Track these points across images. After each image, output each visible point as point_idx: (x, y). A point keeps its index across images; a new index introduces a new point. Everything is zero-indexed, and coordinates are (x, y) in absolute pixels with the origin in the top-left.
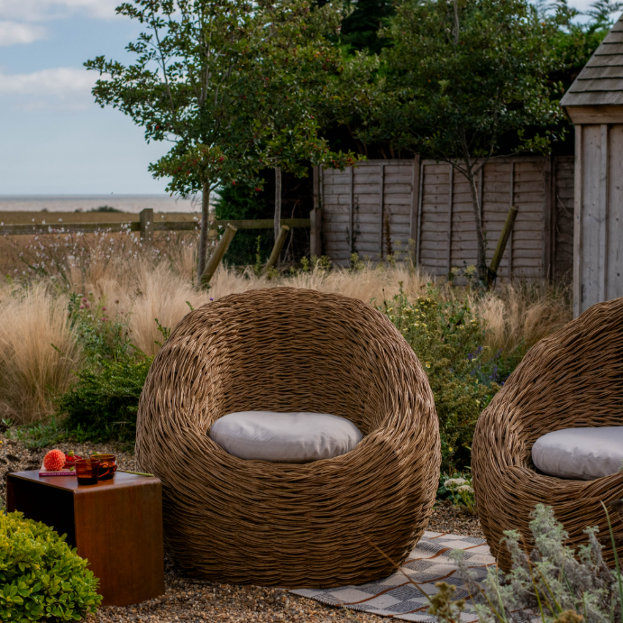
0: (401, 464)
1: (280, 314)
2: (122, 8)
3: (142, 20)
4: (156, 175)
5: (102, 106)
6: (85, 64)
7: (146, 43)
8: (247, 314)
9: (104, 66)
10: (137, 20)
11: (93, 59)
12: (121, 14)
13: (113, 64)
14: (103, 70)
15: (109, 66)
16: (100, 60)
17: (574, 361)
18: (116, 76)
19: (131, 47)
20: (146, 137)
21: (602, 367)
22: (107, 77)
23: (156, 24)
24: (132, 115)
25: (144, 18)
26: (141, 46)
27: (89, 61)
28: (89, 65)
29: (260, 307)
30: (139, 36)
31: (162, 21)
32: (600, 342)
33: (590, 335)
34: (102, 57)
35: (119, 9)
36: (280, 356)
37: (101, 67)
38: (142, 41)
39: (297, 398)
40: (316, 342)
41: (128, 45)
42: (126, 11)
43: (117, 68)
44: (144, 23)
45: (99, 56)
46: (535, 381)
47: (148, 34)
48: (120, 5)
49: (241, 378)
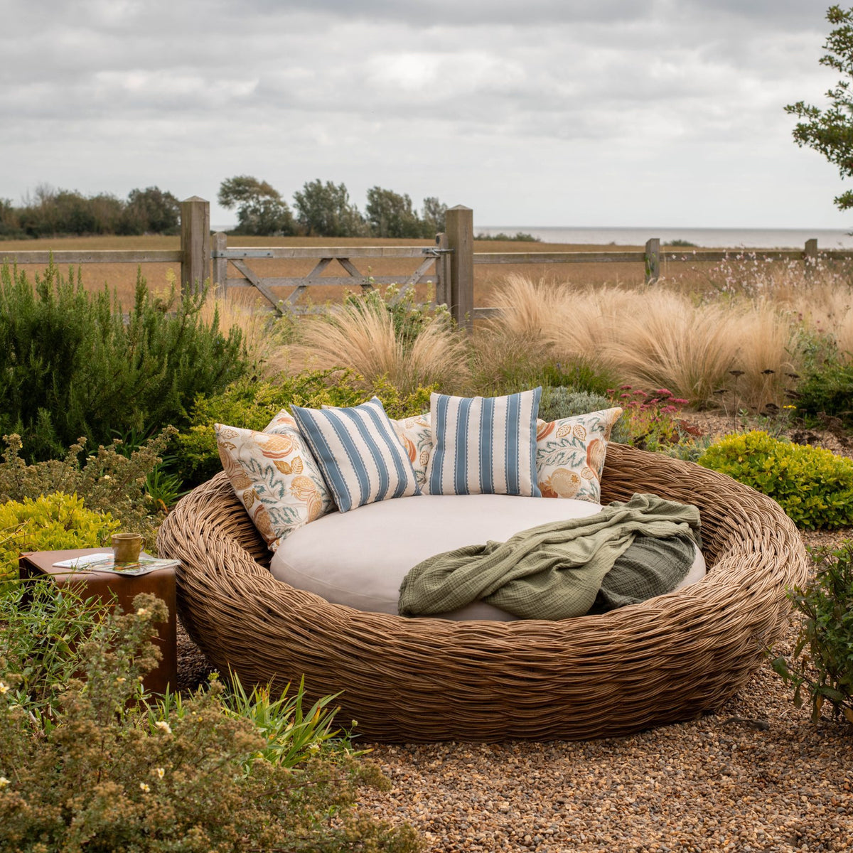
2: (825, 59)
3: (841, 70)
4: (841, 207)
5: (800, 146)
6: (785, 108)
7: (843, 90)
9: (803, 111)
10: (837, 69)
11: (793, 104)
12: (823, 65)
13: (811, 108)
14: (802, 114)
15: (807, 110)
16: (800, 105)
18: (813, 119)
19: (830, 94)
20: (841, 174)
22: (806, 121)
24: (826, 153)
25: (843, 68)
26: (839, 92)
27: (788, 106)
28: (789, 109)
30: (837, 84)
34: (802, 102)
35: (822, 61)
37: (800, 111)
38: (840, 88)
41: (827, 92)
42: (828, 62)
43: (815, 112)
44: (843, 72)
45: (799, 101)
47: (846, 82)
48: (823, 57)
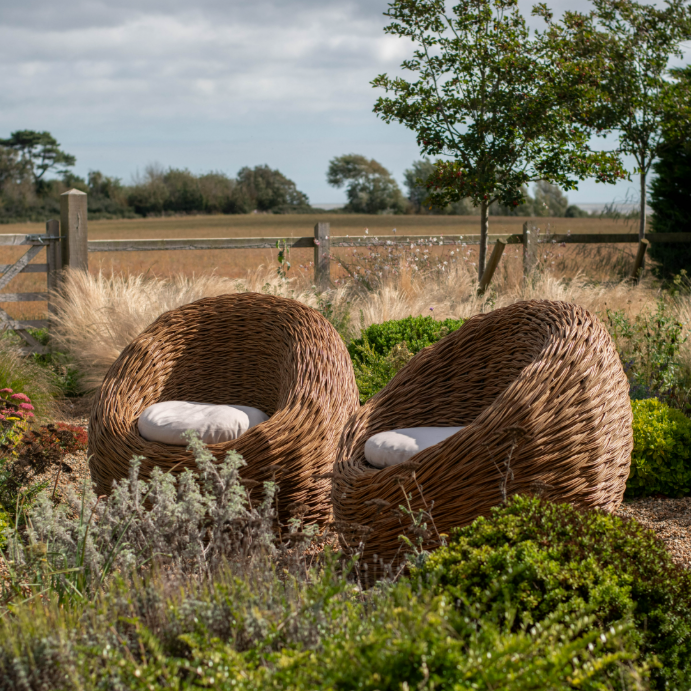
0: (274, 452)
1: (238, 316)
2: (391, 27)
3: (414, 39)
5: (388, 122)
6: (371, 82)
7: (419, 61)
8: (209, 316)
9: (388, 84)
11: (378, 77)
12: (390, 34)
16: (382, 78)
17: (444, 367)
19: (406, 65)
21: (468, 373)
23: (428, 42)
25: (416, 37)
26: (415, 63)
27: (374, 79)
28: (375, 83)
29: (223, 309)
30: (413, 54)
31: (433, 38)
32: (468, 350)
33: (460, 343)
35: (387, 29)
36: (235, 355)
37: (386, 85)
38: (417, 59)
39: (245, 391)
40: (263, 343)
41: (403, 63)
42: (395, 30)
44: (416, 41)
45: (382, 74)
46: (404, 384)
47: (421, 52)
48: (389, 25)
49: (197, 371)
